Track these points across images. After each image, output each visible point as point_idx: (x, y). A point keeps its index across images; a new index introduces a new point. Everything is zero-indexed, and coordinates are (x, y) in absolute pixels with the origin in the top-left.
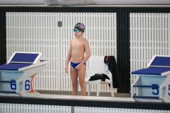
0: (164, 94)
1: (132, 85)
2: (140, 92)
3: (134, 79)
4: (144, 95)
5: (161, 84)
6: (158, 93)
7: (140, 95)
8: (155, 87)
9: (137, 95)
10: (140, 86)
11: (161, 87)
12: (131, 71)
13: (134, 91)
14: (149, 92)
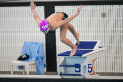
0: (84, 72)
1: (58, 65)
2: (65, 70)
3: (60, 60)
4: (68, 73)
5: (82, 63)
6: (80, 71)
7: (65, 73)
8: (78, 66)
9: (63, 73)
10: (65, 65)
11: (82, 66)
12: (57, 54)
13: (60, 69)
14: (72, 70)
